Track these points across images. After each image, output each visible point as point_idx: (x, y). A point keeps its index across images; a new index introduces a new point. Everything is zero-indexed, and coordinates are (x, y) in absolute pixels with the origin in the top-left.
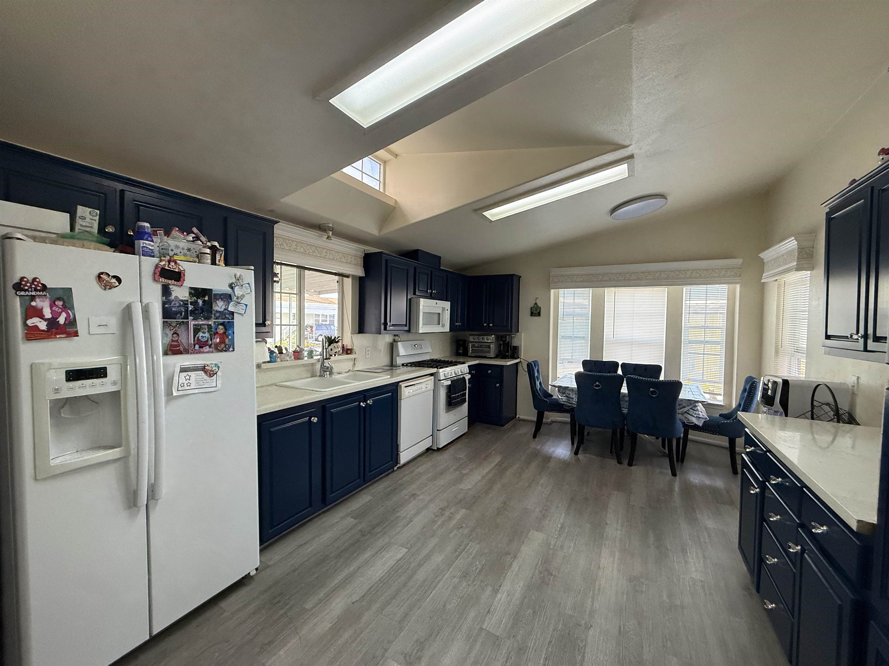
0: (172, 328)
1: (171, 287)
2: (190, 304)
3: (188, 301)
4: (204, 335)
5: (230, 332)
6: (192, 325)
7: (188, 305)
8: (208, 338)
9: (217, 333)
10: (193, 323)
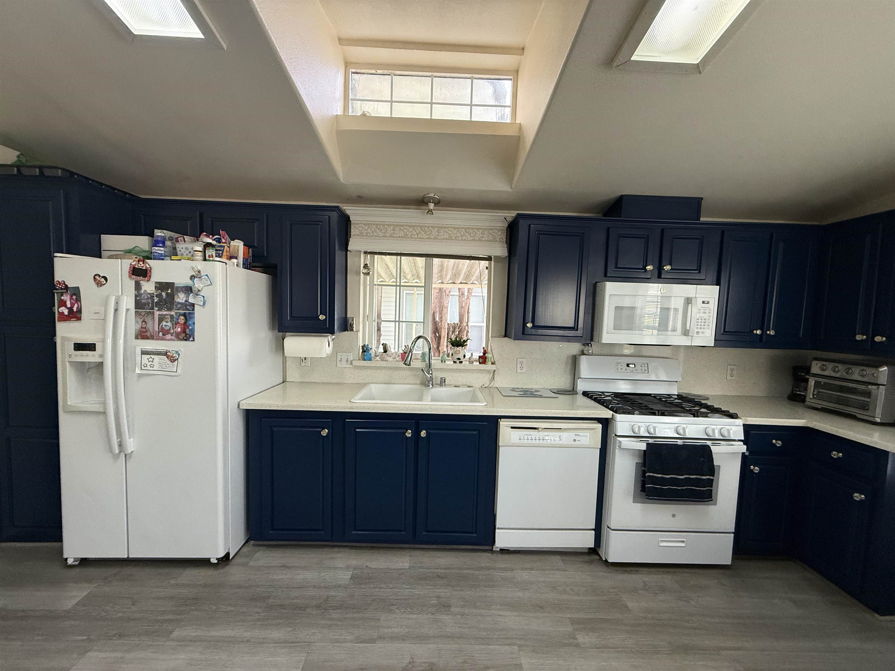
0: (142, 317)
1: (141, 282)
2: (156, 297)
3: (153, 294)
4: (167, 324)
5: (190, 322)
6: (157, 315)
7: (154, 297)
8: (170, 327)
9: (178, 323)
10: (158, 313)
